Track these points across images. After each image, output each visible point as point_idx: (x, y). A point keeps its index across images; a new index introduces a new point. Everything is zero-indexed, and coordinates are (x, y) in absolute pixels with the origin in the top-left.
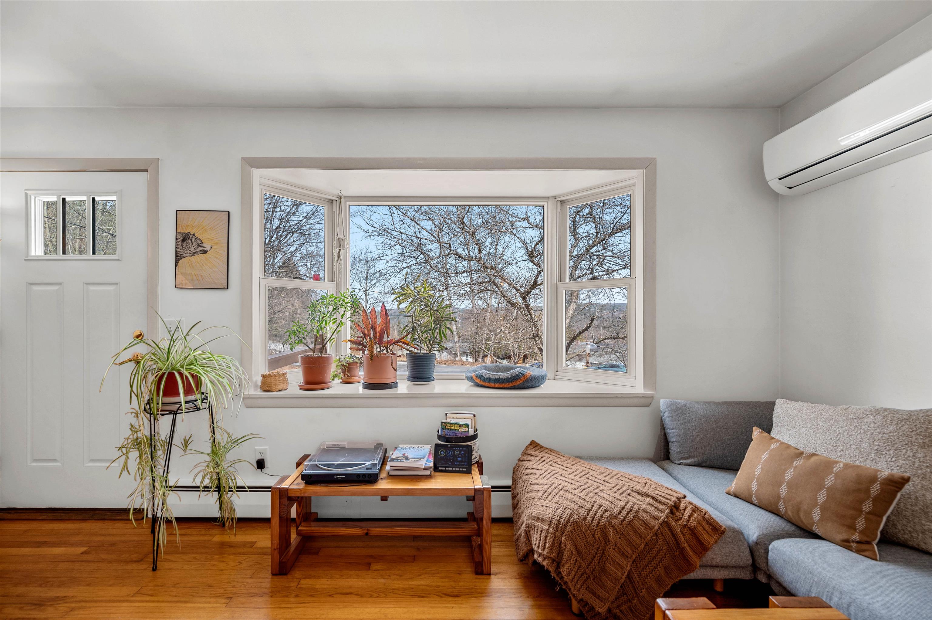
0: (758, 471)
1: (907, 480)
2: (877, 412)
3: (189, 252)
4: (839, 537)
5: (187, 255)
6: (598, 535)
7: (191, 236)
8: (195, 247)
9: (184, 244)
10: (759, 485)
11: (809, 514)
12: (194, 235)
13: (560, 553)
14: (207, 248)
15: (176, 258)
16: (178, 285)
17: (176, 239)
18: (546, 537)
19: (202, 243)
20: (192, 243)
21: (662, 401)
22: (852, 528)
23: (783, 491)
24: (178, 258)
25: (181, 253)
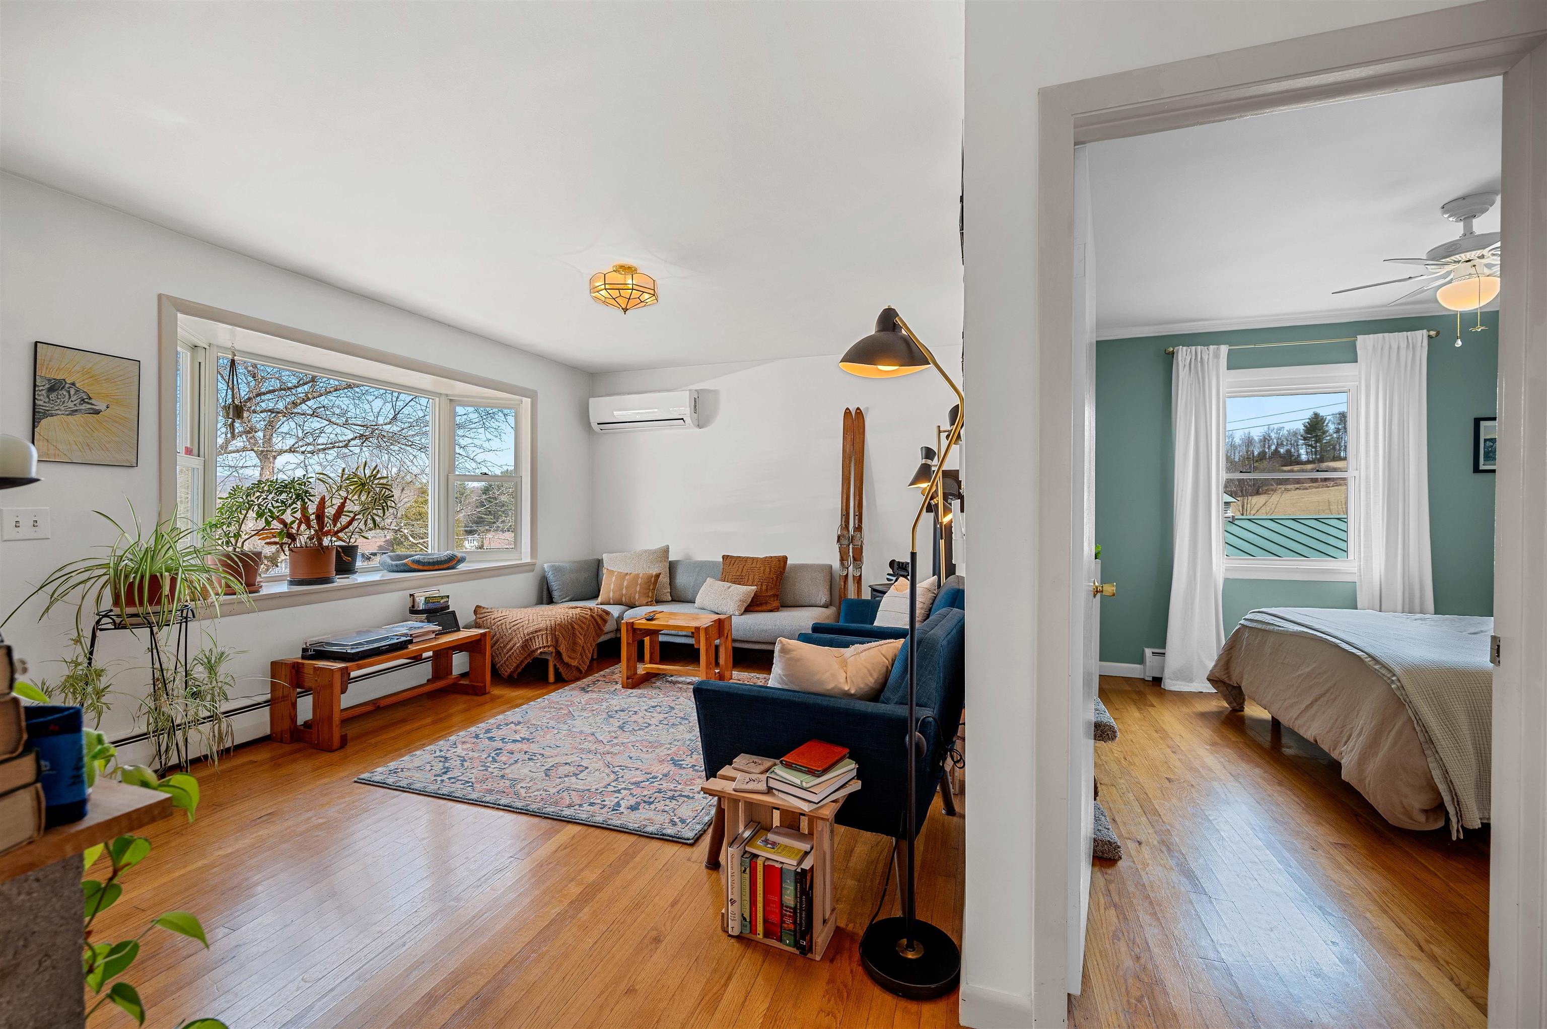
0: (612, 587)
1: (660, 574)
2: (645, 551)
3: (62, 409)
4: (645, 602)
5: (58, 412)
6: (570, 627)
7: (67, 386)
8: (75, 403)
9: (53, 396)
10: (614, 593)
11: (634, 597)
12: (73, 384)
13: (557, 641)
14: (101, 406)
15: (33, 415)
17: (35, 386)
18: (547, 637)
19: (90, 398)
20: (69, 395)
21: (546, 566)
22: (648, 597)
23: (624, 592)
24: (38, 415)
25: (45, 409)
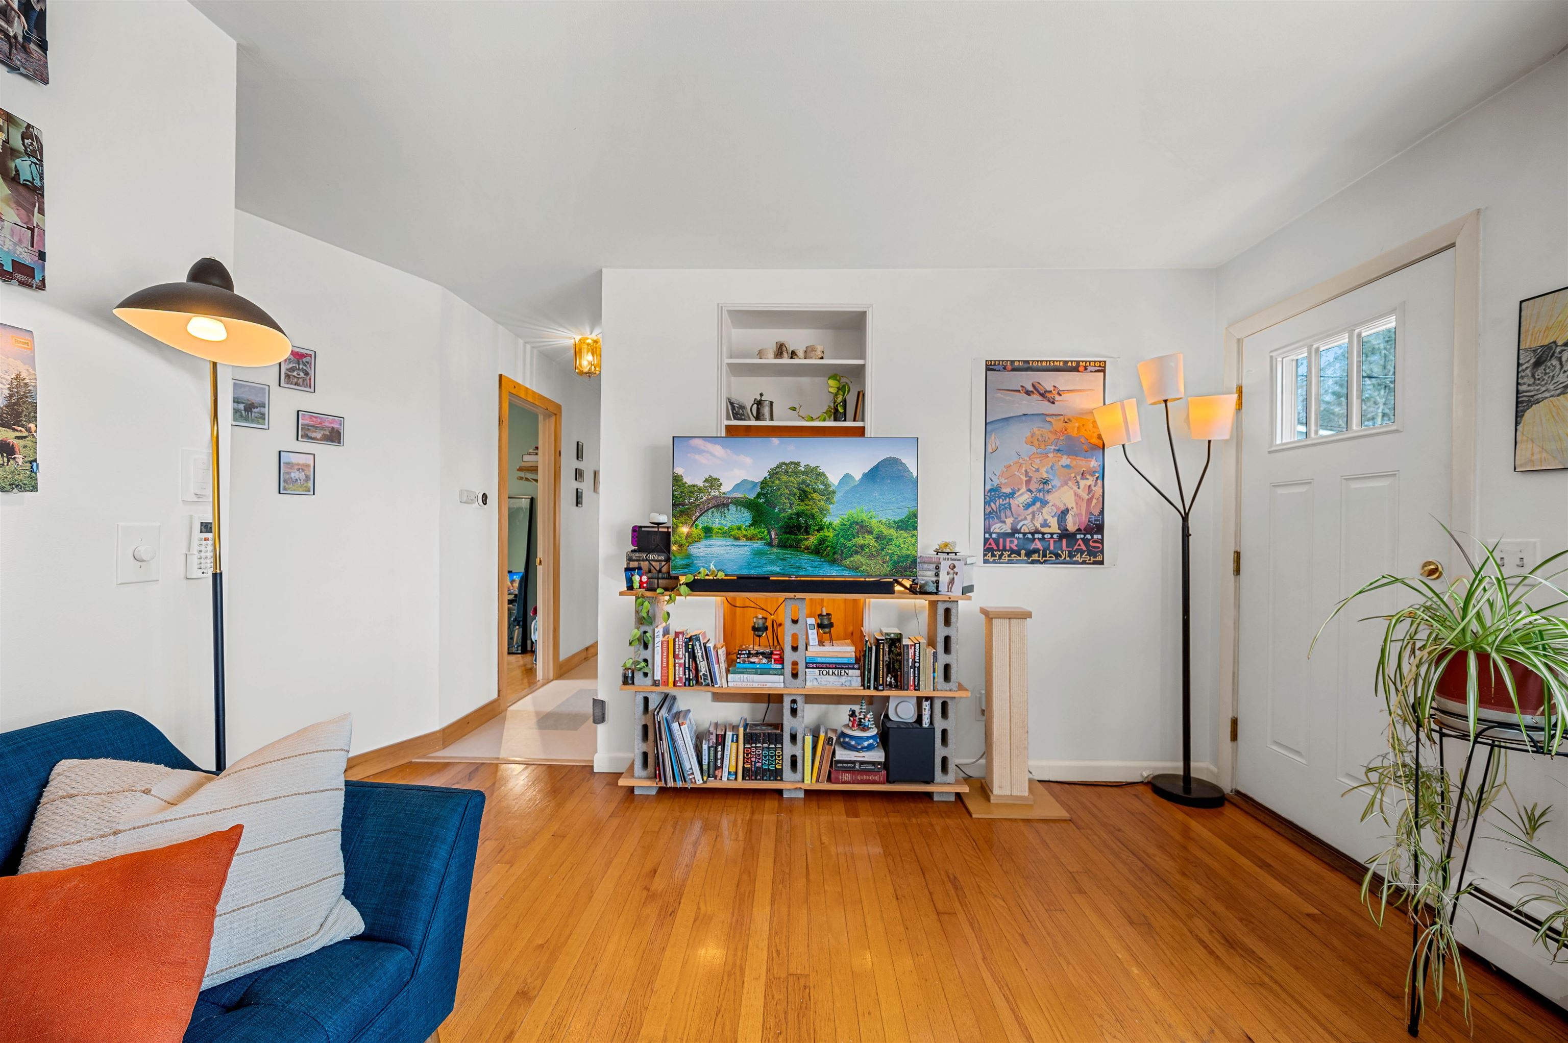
3: (1551, 387)
7: (1559, 348)
9: (1539, 372)
15: (1517, 407)
16: (1521, 466)
17: (1519, 365)
20: (1561, 363)
24: (1522, 405)
25: (1532, 394)
